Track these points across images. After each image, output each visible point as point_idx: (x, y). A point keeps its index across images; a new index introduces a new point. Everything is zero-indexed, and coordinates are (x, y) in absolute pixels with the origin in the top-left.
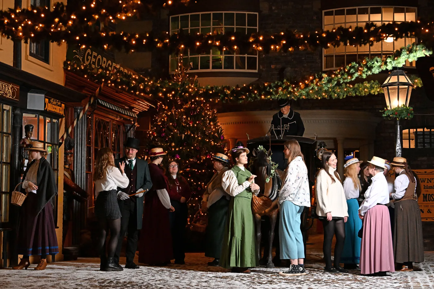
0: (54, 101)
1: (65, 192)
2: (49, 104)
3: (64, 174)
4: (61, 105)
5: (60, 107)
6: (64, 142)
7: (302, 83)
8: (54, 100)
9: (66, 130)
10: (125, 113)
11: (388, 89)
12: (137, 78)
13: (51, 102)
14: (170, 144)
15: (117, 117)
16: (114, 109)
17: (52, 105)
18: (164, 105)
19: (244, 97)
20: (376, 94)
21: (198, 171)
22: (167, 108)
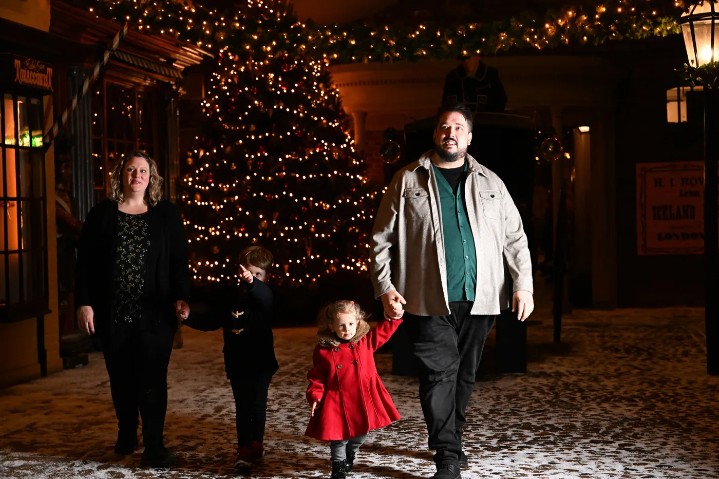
0: (31, 63)
1: (59, 236)
2: (21, 70)
3: (57, 203)
4: (46, 70)
5: (44, 75)
6: (53, 142)
7: (551, 25)
8: (31, 61)
9: (57, 119)
10: (160, 71)
11: (692, 27)
12: (193, 11)
13: (25, 64)
14: (248, 128)
15: (145, 80)
16: (141, 65)
17: (28, 72)
18: (231, 53)
19: (425, 53)
20: (664, 36)
21: (301, 177)
22: (237, 58)
